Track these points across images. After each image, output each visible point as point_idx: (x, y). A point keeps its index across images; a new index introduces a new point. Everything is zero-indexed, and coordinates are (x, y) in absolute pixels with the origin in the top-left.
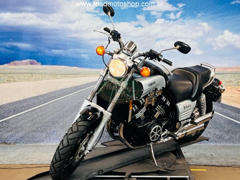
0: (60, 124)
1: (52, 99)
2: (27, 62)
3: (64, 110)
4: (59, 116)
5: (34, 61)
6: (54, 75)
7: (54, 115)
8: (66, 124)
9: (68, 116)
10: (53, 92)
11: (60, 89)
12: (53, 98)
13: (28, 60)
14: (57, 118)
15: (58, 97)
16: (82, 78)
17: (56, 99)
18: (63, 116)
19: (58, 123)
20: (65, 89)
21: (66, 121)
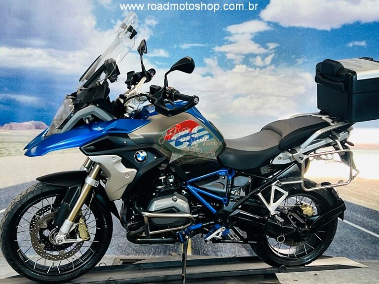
2: (31, 124)
5: (41, 124)
13: (33, 121)
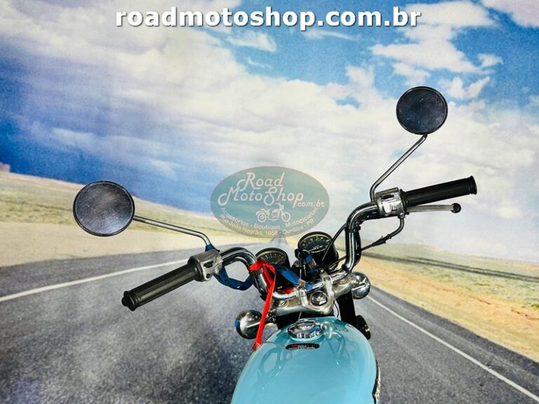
0: (54, 364)
1: (35, 285)
3: (69, 320)
4: (52, 339)
6: (52, 210)
7: (37, 333)
8: (71, 365)
9: (80, 341)
10: (42, 262)
11: (65, 257)
12: (41, 281)
14: (46, 343)
15: (56, 280)
16: (144, 232)
17: (49, 285)
18: (64, 338)
19: (46, 357)
20: (81, 259)
21: (72, 356)
